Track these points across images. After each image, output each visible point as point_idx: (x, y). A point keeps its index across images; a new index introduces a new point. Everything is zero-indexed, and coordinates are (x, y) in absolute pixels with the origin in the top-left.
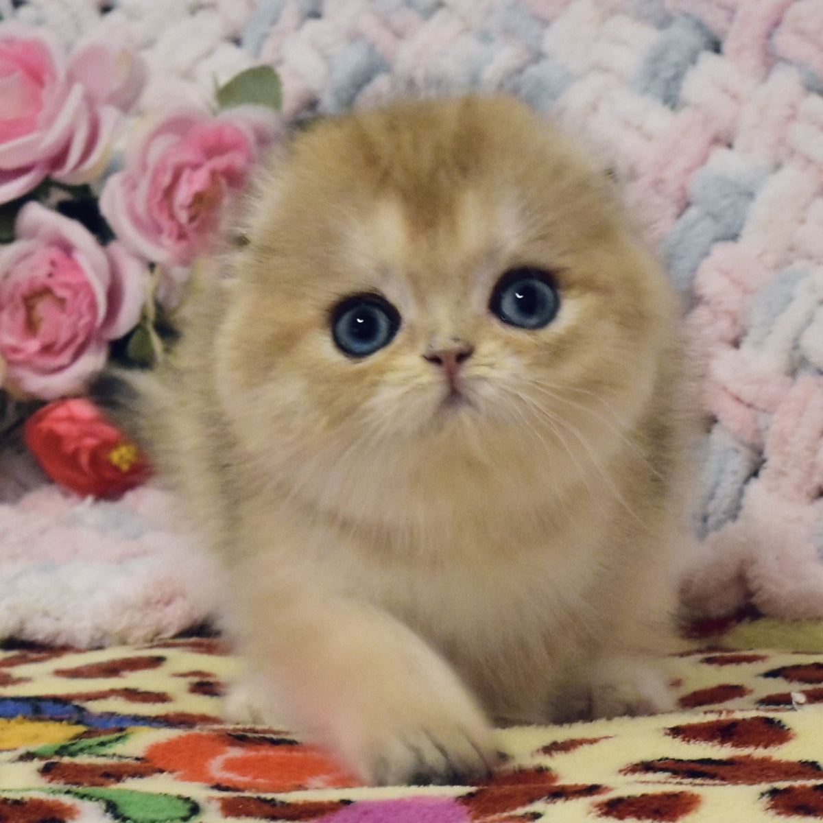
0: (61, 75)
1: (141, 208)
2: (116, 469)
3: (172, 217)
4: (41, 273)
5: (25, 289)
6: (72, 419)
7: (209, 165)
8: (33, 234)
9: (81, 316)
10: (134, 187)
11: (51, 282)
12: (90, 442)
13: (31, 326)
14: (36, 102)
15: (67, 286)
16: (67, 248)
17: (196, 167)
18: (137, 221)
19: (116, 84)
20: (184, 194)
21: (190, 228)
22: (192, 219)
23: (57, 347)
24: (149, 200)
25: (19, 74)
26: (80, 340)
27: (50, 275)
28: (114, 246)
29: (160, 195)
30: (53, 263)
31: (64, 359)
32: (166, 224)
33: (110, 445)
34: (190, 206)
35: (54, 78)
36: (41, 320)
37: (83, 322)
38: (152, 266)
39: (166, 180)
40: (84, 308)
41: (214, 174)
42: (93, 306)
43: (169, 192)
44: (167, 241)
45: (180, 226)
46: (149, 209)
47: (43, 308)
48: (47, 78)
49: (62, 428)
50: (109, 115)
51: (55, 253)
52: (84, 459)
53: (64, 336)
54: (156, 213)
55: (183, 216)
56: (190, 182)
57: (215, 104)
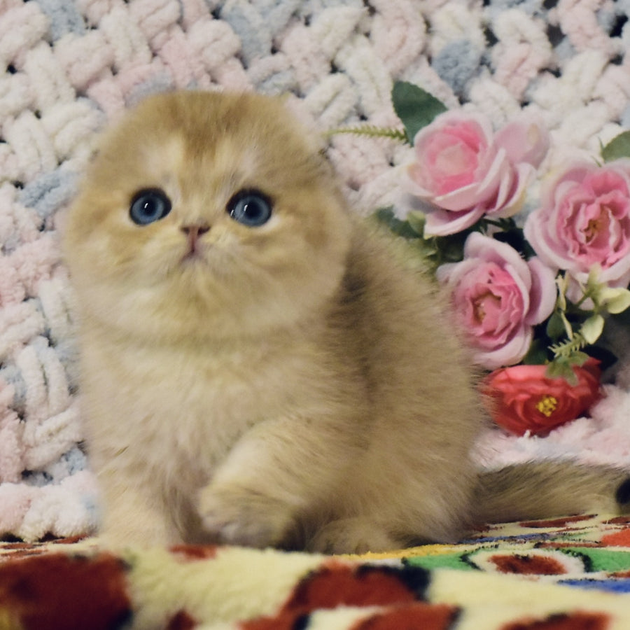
0: (490, 143)
1: (552, 233)
2: (542, 415)
3: (575, 238)
4: (483, 280)
5: (472, 292)
6: (509, 381)
7: (599, 200)
8: (476, 254)
9: (512, 309)
10: (547, 219)
11: (490, 286)
12: (523, 396)
13: (477, 318)
14: (473, 162)
15: (501, 288)
16: (501, 263)
17: (589, 203)
18: (549, 241)
19: (529, 148)
20: (582, 222)
21: (587, 246)
22: (588, 239)
23: (496, 333)
24: (558, 227)
25: (461, 143)
26: (513, 326)
27: (490, 282)
28: (534, 261)
29: (566, 222)
30: (492, 274)
31: (501, 340)
32: (571, 243)
33: (537, 398)
34: (587, 230)
35: (485, 146)
36: (484, 314)
37: (513, 313)
38: (562, 272)
39: (569, 212)
40: (514, 303)
41: (602, 206)
42: (520, 302)
43: (572, 220)
44: (572, 256)
45: (581, 245)
46: (559, 233)
47: (486, 305)
48: (480, 147)
49: (503, 387)
50: (524, 170)
51: (492, 267)
52: (519, 410)
53: (501, 325)
54: (563, 236)
55: (582, 237)
56: (586, 213)
57: (601, 160)
